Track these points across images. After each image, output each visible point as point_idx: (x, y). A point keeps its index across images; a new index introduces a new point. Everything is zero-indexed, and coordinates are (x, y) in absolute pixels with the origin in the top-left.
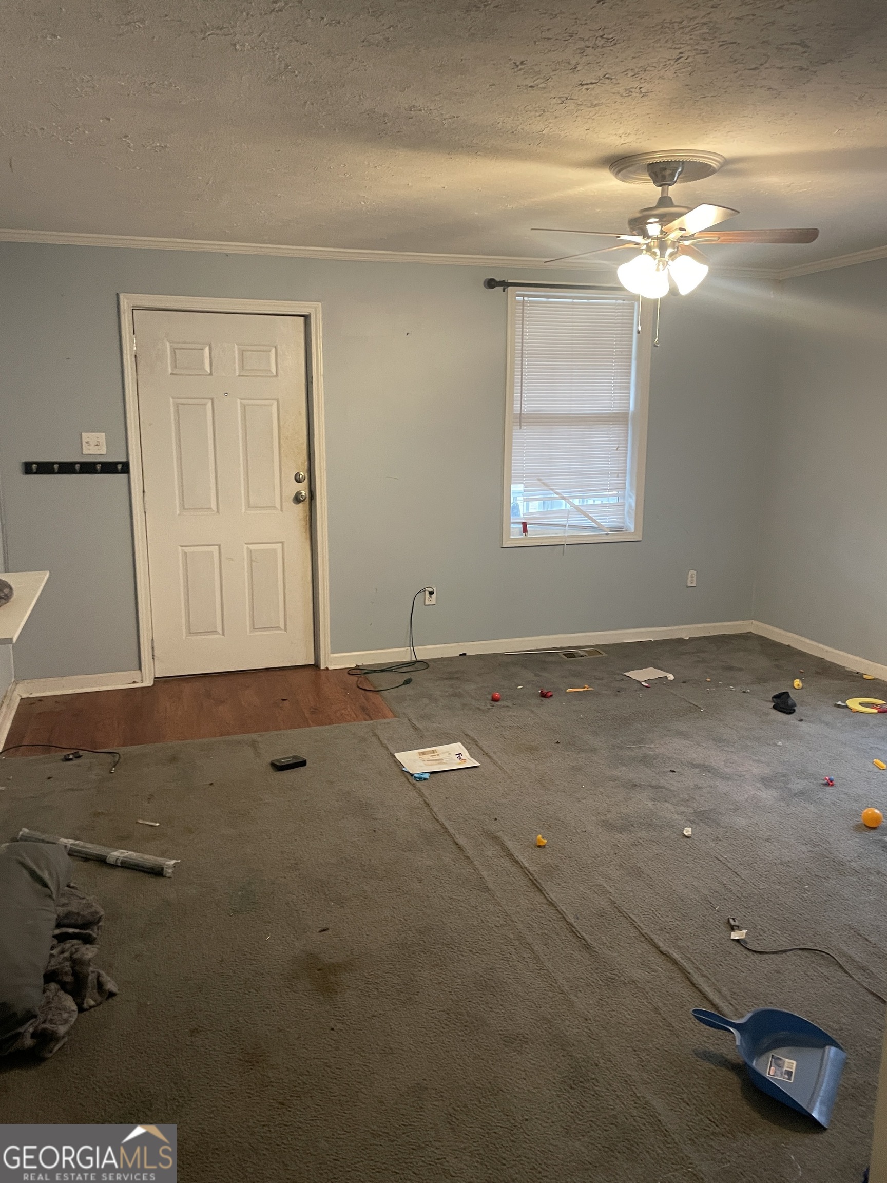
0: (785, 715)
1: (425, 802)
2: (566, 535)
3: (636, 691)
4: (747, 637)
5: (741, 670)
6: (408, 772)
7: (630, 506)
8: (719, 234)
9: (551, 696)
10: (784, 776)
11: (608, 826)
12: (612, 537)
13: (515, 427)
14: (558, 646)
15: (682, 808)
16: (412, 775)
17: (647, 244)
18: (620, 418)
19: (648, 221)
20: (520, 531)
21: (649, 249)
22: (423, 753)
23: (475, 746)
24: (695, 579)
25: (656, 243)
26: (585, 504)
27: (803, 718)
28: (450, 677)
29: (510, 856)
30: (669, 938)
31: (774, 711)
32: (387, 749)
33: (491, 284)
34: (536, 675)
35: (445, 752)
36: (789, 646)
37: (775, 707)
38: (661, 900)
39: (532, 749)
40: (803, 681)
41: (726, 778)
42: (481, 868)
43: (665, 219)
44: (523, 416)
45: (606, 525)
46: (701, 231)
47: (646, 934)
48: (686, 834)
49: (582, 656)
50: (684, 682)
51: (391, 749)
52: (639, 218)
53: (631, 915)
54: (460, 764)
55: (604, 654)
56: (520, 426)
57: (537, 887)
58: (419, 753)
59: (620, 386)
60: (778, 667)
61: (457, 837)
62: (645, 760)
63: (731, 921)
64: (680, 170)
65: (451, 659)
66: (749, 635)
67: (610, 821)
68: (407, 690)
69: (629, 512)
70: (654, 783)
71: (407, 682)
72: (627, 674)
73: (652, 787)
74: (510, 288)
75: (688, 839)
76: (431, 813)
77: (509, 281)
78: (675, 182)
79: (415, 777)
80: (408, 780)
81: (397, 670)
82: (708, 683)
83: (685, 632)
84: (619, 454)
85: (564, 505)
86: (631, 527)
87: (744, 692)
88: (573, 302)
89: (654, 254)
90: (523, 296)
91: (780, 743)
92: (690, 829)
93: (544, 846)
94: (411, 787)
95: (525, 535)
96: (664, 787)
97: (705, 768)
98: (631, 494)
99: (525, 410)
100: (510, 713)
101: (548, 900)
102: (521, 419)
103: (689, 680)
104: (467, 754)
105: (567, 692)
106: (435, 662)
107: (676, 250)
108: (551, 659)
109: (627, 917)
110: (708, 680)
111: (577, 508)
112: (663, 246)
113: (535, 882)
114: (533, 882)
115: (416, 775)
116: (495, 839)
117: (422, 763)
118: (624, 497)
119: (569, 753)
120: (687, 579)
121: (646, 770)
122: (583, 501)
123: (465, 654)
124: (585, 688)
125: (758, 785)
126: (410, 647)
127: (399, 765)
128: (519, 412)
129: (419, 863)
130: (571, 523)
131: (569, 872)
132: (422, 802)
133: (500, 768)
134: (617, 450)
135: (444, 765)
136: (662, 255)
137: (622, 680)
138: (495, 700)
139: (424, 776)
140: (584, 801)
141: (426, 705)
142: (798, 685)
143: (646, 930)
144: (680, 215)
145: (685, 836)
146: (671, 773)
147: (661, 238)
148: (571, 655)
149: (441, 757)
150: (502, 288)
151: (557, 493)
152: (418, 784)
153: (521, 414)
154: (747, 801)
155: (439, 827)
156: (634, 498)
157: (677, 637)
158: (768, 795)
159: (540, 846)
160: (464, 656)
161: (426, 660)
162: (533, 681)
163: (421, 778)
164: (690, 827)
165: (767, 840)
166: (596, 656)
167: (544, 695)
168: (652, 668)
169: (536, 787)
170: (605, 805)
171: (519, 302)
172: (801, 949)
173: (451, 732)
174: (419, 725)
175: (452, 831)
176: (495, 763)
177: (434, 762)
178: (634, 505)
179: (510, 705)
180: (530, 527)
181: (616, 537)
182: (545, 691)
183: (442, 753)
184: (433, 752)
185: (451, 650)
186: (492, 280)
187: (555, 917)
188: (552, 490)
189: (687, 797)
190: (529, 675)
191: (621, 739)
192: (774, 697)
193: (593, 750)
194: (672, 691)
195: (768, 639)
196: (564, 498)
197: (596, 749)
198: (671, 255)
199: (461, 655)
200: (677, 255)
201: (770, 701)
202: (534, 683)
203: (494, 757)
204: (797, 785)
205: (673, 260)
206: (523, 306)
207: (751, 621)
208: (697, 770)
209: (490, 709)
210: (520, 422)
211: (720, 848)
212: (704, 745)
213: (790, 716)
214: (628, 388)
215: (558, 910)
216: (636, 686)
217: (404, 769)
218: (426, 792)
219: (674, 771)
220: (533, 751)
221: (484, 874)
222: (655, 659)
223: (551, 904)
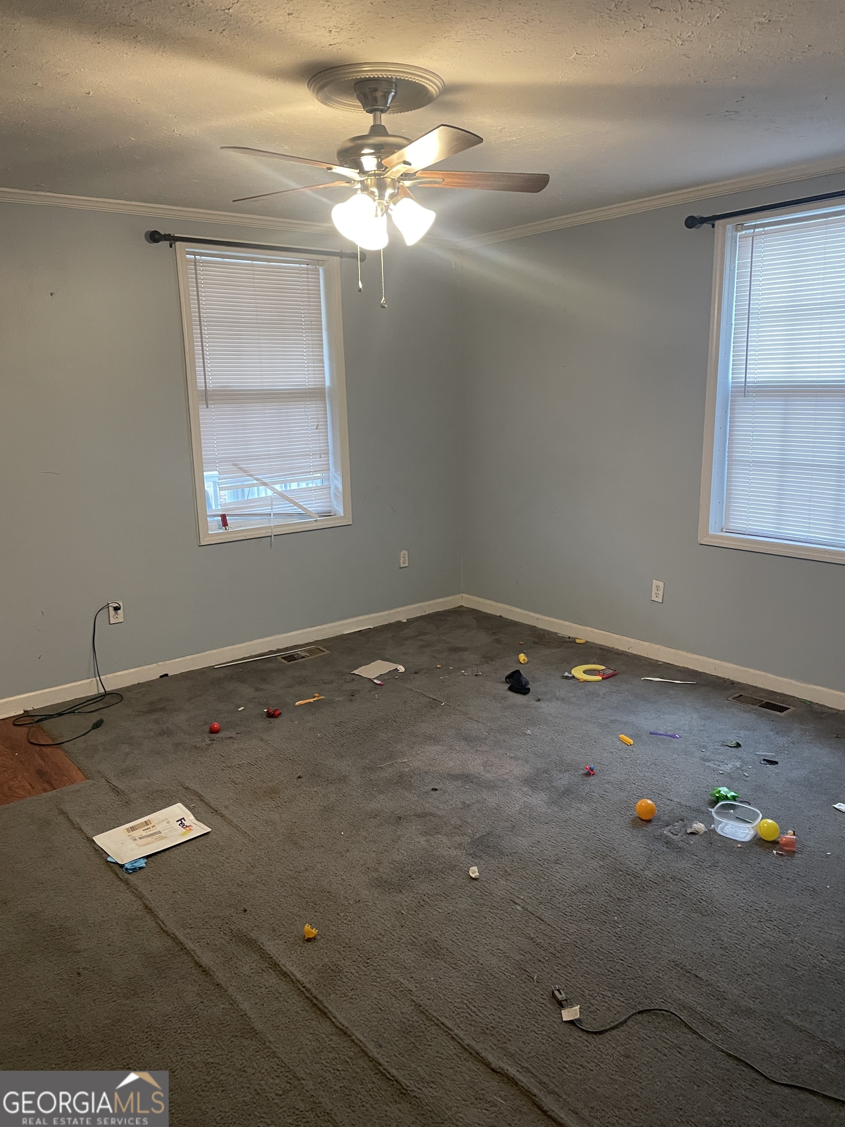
0: (522, 696)
1: (146, 907)
2: (272, 525)
3: (370, 691)
4: (459, 611)
5: (465, 649)
6: (117, 863)
7: (336, 488)
8: (443, 174)
9: (280, 714)
10: (546, 772)
11: (382, 885)
12: (323, 523)
13: (200, 406)
14: (274, 649)
15: (457, 839)
16: (122, 866)
17: (362, 182)
18: (316, 394)
19: (362, 152)
20: (219, 525)
21: (365, 188)
22: (133, 829)
23: (199, 803)
24: (407, 558)
25: (373, 180)
26: (288, 489)
27: (540, 697)
28: (153, 708)
29: (275, 965)
30: (496, 1042)
31: (510, 693)
32: (80, 829)
33: (154, 237)
34: (257, 690)
35: (163, 821)
36: (500, 616)
37: (510, 689)
38: (471, 984)
39: (272, 792)
40: (527, 656)
41: (491, 786)
42: (239, 998)
43: (383, 151)
44: (209, 393)
45: (314, 510)
46: (423, 170)
47: (468, 1045)
48: (473, 876)
49: (303, 657)
50: (416, 673)
51: (87, 829)
52: (351, 148)
53: (443, 1020)
54: (184, 834)
55: (327, 652)
56: (207, 404)
57: (319, 1009)
58: (127, 829)
59: (314, 359)
60: (498, 641)
61: (198, 952)
62: (402, 781)
63: (556, 993)
64: (393, 94)
65: (149, 684)
66: (462, 609)
67: (384, 876)
68: (98, 737)
69: (335, 494)
70: (419, 810)
71: (97, 725)
72: (355, 672)
73: (419, 816)
74: (178, 243)
75: (476, 882)
76: (156, 922)
77: (176, 235)
78: (389, 108)
79: (127, 869)
80: (117, 875)
81: (79, 711)
82: (438, 670)
83: (402, 614)
84: (319, 432)
85: (265, 492)
86: (340, 511)
87: (477, 675)
88: (252, 264)
89: (372, 193)
90: (195, 254)
91: (529, 732)
92: (475, 868)
93: (314, 938)
94: (123, 887)
95: (226, 529)
96: (431, 814)
97: (466, 778)
98: (337, 476)
99: (211, 386)
100: (236, 746)
101: (337, 1027)
102: (207, 396)
103: (420, 670)
104: (192, 817)
105: (297, 706)
106: (129, 691)
107: (396, 191)
108: (269, 665)
109: (440, 1025)
110: (438, 666)
111: (281, 494)
112: (381, 186)
113: (315, 1001)
114: (312, 1001)
115: (128, 866)
116: (251, 944)
117: (133, 845)
118: (329, 479)
119: (315, 789)
120: (400, 559)
121: (406, 793)
122: (286, 486)
123: (166, 675)
124: (315, 697)
125: (525, 789)
126: (95, 677)
127: (101, 853)
128: (204, 389)
129: (151, 1013)
130: (275, 511)
131: (353, 971)
132: (141, 907)
133: (237, 827)
134: (317, 428)
135: (163, 841)
136: (381, 196)
137: (353, 680)
138: (213, 731)
139: (137, 865)
140: (348, 855)
141: (127, 754)
142: (524, 660)
143: (467, 1041)
144: (400, 147)
145: (473, 879)
146: (433, 793)
147: (379, 175)
148: (290, 658)
149: (158, 828)
150: (168, 243)
151: (257, 479)
152: (132, 878)
153: (206, 390)
154: (520, 813)
155: (170, 943)
156: (340, 479)
157: (395, 621)
158: (538, 800)
159: (309, 940)
160: (165, 678)
161: (119, 690)
162: (255, 698)
163: (135, 868)
164: (476, 865)
165: (556, 862)
166: (317, 656)
167: (271, 715)
168: (379, 661)
169: (286, 847)
170: (373, 855)
171: (189, 261)
172: (640, 1012)
173: (166, 788)
174: (121, 786)
175: (190, 945)
176: (230, 823)
177: (149, 839)
178: (340, 487)
179: (233, 735)
180: (230, 519)
181: (325, 523)
182: (272, 710)
183: (158, 824)
184: (146, 823)
185: (150, 672)
186: (156, 232)
187: (351, 1054)
188: (251, 475)
189: (459, 822)
190: (247, 691)
191: (369, 757)
192: (508, 677)
193: (343, 779)
194: (407, 686)
195: (480, 612)
196: (265, 484)
197: (345, 777)
198: (392, 196)
199: (161, 677)
200: (399, 197)
201: (504, 682)
202: (256, 700)
203: (225, 812)
204: (563, 780)
205: (395, 204)
206: (195, 265)
207: (462, 594)
208: (459, 783)
209: (209, 745)
210: (206, 400)
211: (512, 885)
212: (457, 748)
213: (526, 697)
214: (322, 361)
215: (353, 1041)
216: (370, 685)
217: (109, 859)
218: (144, 889)
219: (436, 790)
220: (273, 795)
221: (246, 1006)
222: (380, 650)
223: (344, 1032)
